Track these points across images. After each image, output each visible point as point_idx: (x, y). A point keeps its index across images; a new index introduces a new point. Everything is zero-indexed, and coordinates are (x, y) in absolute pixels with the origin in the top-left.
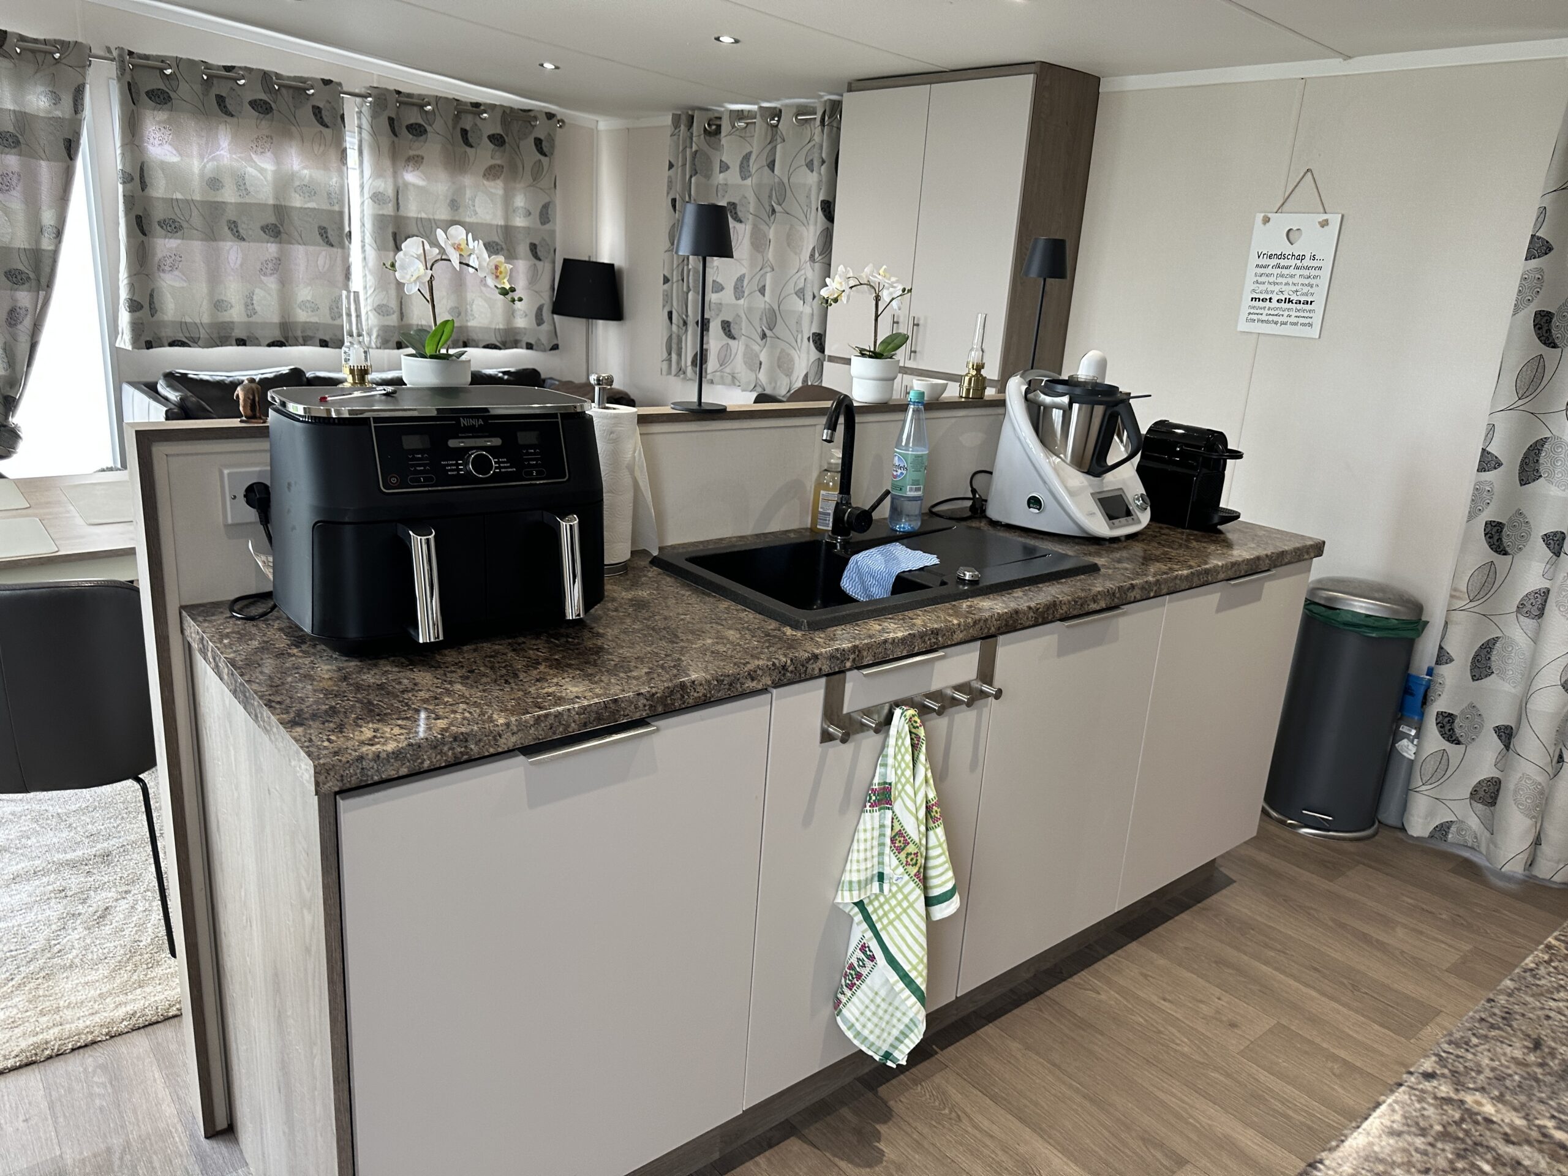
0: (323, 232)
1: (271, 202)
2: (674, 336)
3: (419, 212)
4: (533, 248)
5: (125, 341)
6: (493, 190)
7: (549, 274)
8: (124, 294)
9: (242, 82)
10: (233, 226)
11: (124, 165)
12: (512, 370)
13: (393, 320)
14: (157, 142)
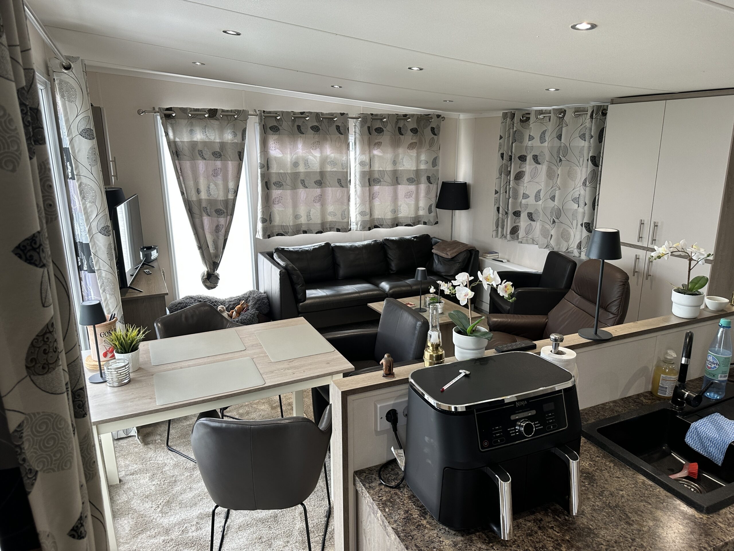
0: (339, 181)
1: (318, 170)
2: (500, 219)
3: (379, 168)
4: (428, 178)
5: (260, 235)
6: (412, 154)
7: (435, 189)
8: (260, 215)
9: (307, 119)
10: (303, 182)
11: (261, 161)
12: (418, 235)
13: (367, 218)
14: (273, 149)
